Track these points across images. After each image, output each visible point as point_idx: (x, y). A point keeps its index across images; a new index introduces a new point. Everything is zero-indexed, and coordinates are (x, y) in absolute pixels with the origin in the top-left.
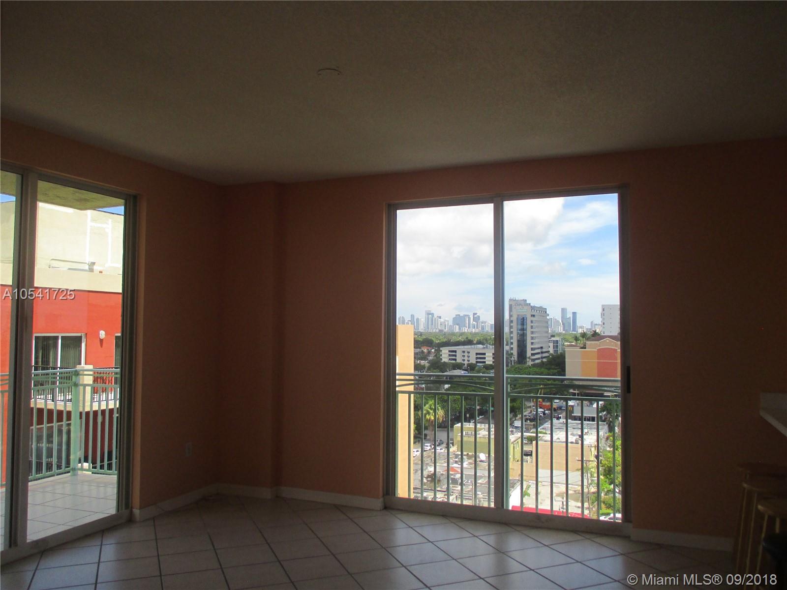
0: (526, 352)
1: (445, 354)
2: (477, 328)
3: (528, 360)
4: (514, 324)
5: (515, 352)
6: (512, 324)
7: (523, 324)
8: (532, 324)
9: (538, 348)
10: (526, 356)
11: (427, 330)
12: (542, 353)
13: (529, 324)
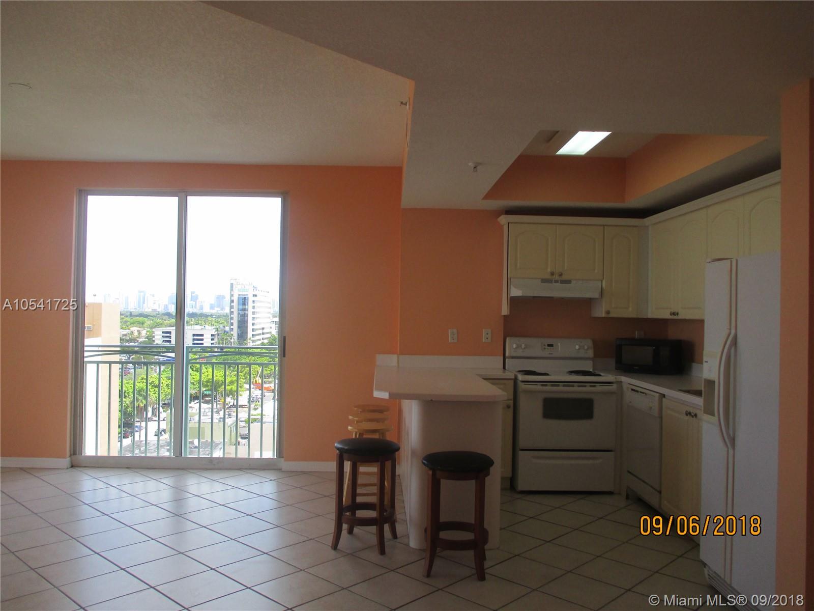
0: (246, 333)
1: (158, 335)
2: (195, 308)
3: (249, 341)
4: (235, 304)
5: (235, 333)
6: (232, 304)
7: (244, 304)
8: (254, 305)
9: (260, 329)
10: (247, 338)
11: (138, 309)
12: (263, 334)
13: (251, 304)
